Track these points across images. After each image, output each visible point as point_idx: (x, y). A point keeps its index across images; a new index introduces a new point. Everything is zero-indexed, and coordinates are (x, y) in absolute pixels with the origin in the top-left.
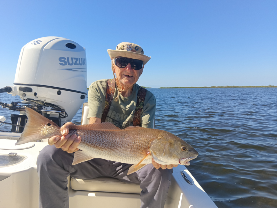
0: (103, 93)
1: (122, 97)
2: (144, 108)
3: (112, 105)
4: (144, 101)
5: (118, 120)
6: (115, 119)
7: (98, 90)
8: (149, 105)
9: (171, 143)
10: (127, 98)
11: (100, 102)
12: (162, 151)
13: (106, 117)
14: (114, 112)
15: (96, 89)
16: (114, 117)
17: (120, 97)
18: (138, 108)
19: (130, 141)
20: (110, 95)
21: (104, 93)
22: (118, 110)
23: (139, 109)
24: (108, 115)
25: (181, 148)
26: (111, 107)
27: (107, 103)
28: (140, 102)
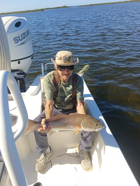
1: (64, 84)
2: (78, 89)
3: (59, 89)
4: (77, 84)
5: (64, 96)
6: (62, 96)
7: (49, 82)
8: (80, 87)
10: (67, 83)
14: (61, 92)
15: (48, 82)
16: (61, 95)
17: (63, 84)
18: (74, 88)
20: (57, 83)
23: (74, 89)
24: (58, 95)
26: (59, 91)
27: (55, 88)
28: (75, 85)
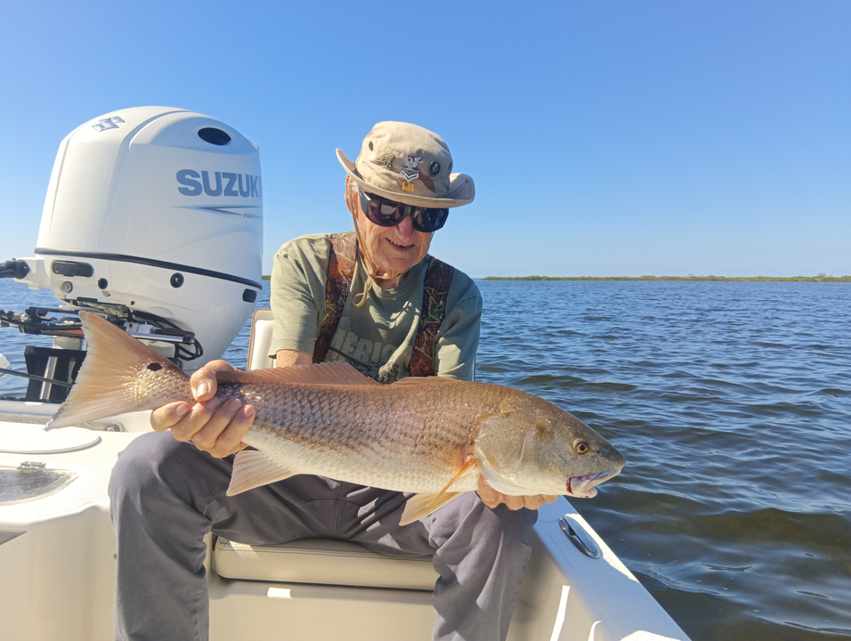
0: (319, 276)
1: (378, 290)
2: (446, 323)
3: (344, 312)
4: (445, 301)
5: (365, 360)
6: (356, 356)
8: (460, 313)
9: (541, 430)
10: (392, 291)
11: (310, 302)
12: (514, 454)
13: (326, 352)
14: (352, 334)
16: (352, 349)
17: (372, 292)
18: (426, 322)
19: (410, 421)
20: (341, 283)
21: (323, 276)
22: (363, 328)
23: (428, 326)
24: (332, 345)
25: (575, 442)
26: (344, 320)
27: (331, 306)
28: (434, 306)
